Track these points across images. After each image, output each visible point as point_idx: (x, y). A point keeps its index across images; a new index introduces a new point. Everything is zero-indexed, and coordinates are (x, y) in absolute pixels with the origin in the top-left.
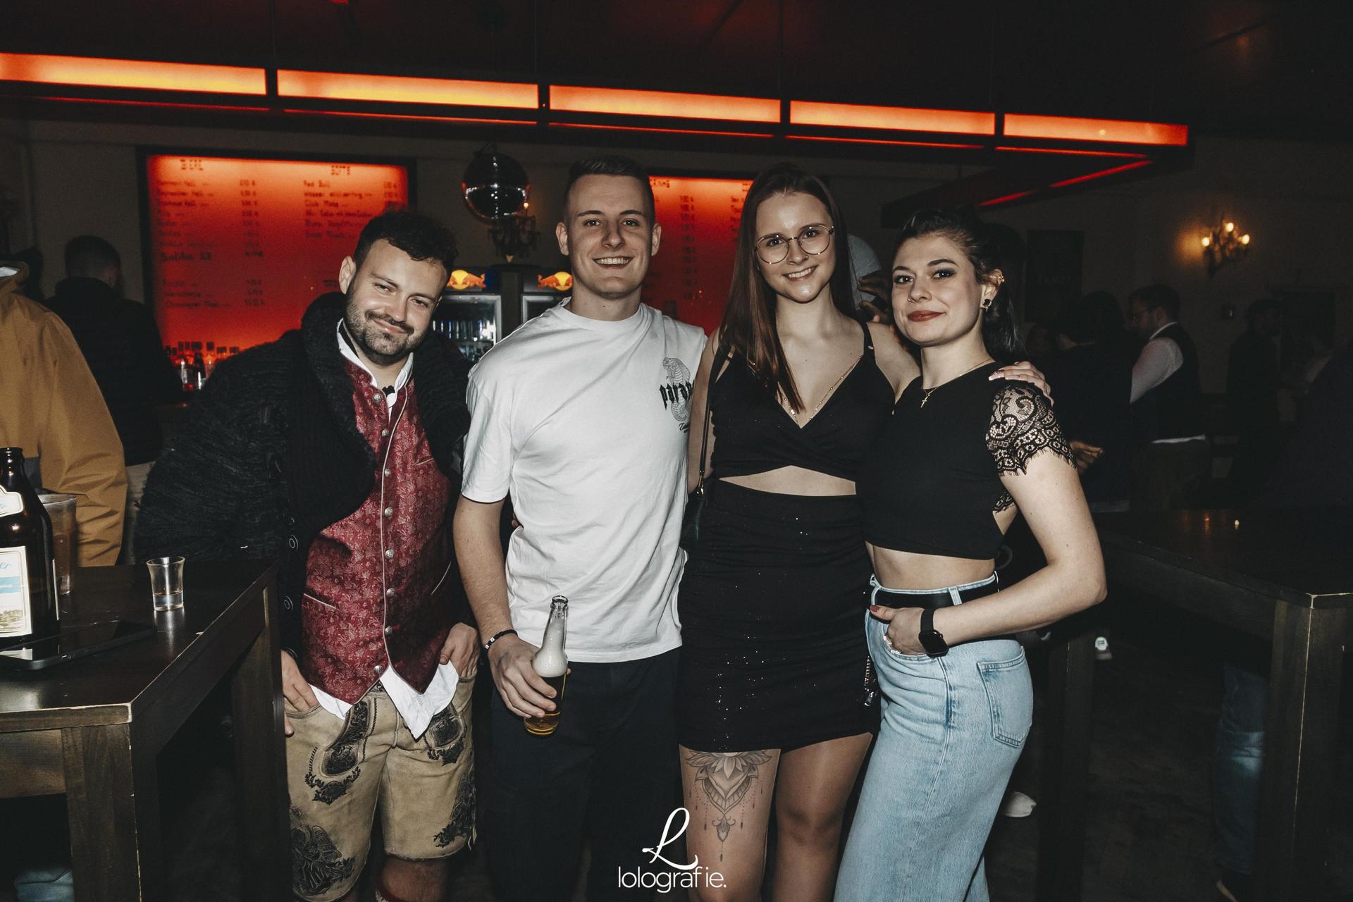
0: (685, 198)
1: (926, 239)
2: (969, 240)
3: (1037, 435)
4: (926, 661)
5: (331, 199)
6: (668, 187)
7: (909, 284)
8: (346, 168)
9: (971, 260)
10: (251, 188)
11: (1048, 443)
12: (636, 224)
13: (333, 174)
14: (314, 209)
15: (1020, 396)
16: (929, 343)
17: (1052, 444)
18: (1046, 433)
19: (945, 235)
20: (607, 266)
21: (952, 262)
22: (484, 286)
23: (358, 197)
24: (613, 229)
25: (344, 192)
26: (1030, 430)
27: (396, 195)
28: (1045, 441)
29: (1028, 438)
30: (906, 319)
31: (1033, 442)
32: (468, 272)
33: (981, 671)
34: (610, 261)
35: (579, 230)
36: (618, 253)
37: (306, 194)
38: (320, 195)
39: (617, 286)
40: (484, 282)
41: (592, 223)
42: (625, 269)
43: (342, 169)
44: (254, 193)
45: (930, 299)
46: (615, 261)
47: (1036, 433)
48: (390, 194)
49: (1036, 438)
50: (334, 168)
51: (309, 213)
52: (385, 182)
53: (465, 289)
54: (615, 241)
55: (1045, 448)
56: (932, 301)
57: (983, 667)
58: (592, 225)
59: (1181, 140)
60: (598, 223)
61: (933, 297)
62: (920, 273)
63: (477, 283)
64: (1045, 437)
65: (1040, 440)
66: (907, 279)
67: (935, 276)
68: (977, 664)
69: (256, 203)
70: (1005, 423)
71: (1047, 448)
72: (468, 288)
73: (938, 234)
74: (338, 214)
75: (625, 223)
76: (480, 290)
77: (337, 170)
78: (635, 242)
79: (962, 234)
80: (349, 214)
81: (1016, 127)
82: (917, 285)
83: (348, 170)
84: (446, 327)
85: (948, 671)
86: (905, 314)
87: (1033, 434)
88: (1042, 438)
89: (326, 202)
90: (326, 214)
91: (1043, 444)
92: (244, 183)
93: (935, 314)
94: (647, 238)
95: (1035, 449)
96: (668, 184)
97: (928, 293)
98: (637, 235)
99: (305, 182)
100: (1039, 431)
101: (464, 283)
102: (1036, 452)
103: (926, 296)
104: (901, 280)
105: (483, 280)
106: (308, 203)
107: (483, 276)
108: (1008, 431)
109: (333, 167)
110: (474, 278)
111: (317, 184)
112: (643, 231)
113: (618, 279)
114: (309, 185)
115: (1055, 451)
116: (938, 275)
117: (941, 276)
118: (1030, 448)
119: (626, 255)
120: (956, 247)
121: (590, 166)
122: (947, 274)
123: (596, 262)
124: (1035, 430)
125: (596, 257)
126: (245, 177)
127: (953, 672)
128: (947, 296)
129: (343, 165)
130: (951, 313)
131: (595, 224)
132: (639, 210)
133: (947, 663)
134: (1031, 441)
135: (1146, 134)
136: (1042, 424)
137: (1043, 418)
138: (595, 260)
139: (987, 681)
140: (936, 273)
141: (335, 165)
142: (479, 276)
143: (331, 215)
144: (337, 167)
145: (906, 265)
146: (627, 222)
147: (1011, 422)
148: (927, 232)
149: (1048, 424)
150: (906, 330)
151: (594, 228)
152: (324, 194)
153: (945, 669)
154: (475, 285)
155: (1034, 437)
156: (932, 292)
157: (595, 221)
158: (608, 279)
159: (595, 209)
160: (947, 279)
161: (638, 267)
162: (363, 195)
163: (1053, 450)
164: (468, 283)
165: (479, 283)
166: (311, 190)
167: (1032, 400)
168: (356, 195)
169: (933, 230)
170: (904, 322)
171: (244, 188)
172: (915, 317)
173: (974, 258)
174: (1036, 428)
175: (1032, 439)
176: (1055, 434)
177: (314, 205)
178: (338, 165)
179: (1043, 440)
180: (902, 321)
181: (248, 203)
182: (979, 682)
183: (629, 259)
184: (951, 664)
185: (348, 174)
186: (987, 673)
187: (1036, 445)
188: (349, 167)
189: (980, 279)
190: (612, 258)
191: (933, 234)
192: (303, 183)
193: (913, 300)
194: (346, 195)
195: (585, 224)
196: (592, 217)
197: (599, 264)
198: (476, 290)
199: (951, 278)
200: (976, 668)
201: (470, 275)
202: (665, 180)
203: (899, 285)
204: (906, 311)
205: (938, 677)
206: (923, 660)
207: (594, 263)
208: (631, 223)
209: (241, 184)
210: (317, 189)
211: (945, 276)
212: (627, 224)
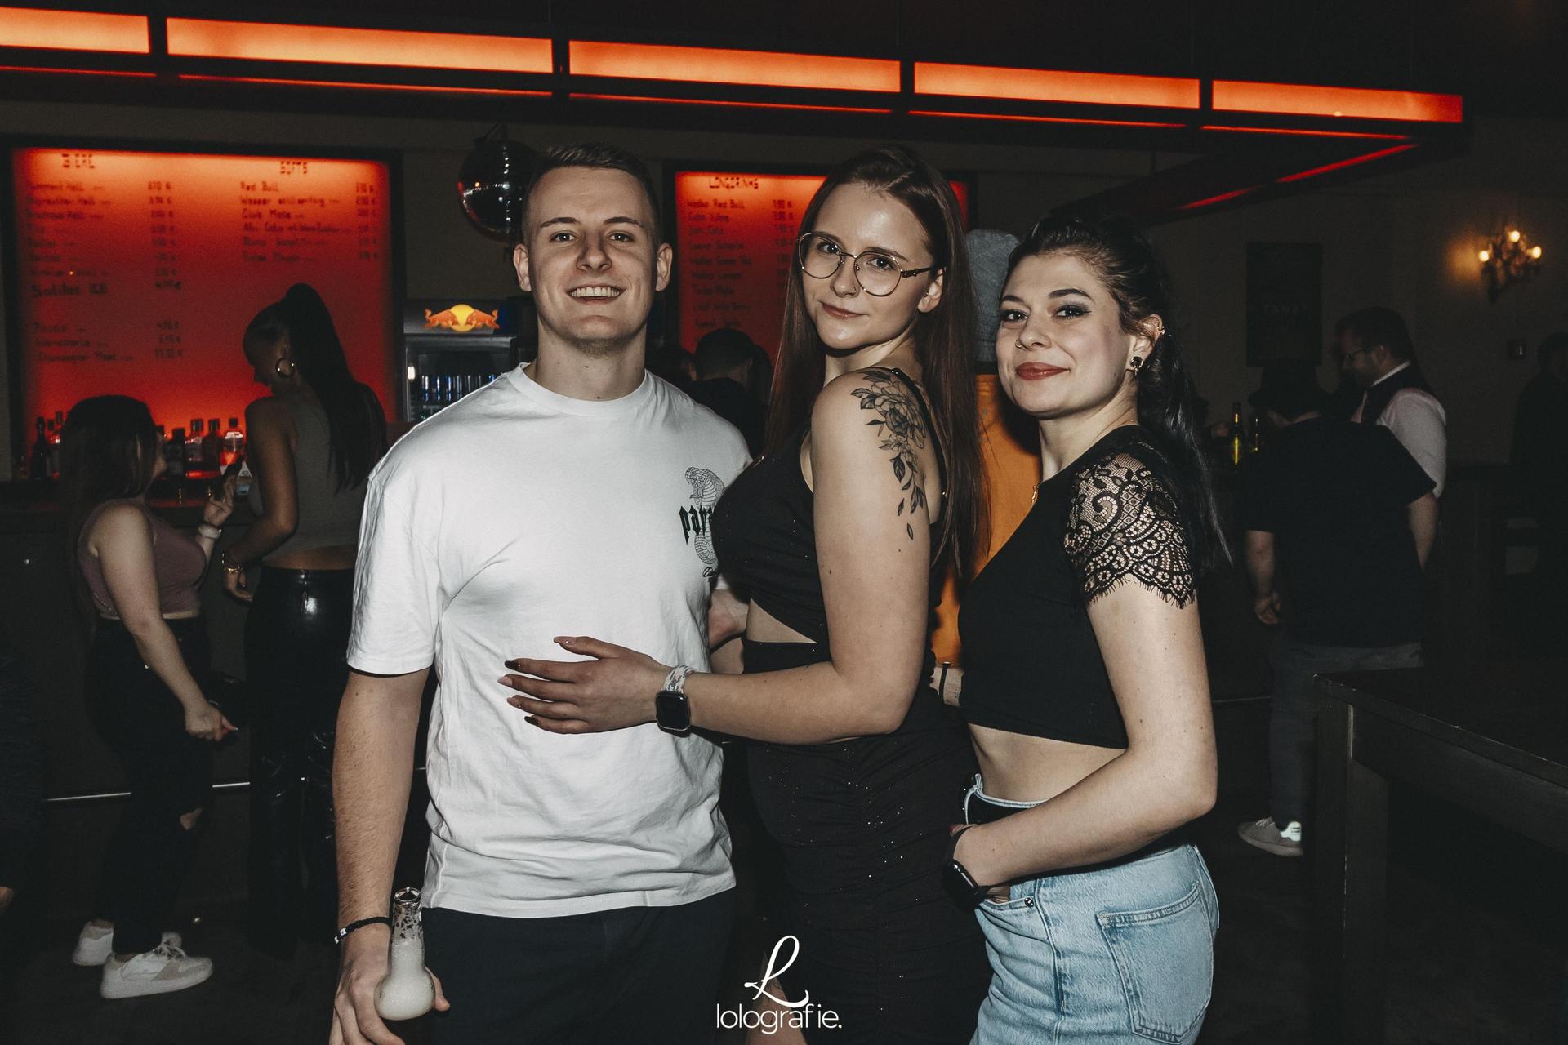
0: (781, 203)
1: (1050, 258)
2: (1114, 265)
3: (1115, 556)
4: (1021, 910)
5: (280, 208)
6: (756, 188)
7: (1021, 323)
8: (301, 166)
9: (1115, 296)
10: (164, 193)
11: (1131, 568)
12: (630, 238)
13: (283, 172)
14: (254, 222)
15: (1099, 491)
16: (1045, 414)
17: (1137, 570)
18: (1129, 553)
19: (1077, 254)
20: (585, 299)
21: (1085, 294)
22: (498, 327)
23: (318, 205)
24: (593, 243)
25: (298, 197)
26: (1106, 547)
27: (373, 201)
28: (1126, 565)
29: (1103, 560)
30: (1013, 373)
31: (1109, 567)
32: (474, 307)
33: (1103, 928)
34: (589, 292)
35: (543, 248)
36: (601, 280)
37: (244, 201)
38: (265, 202)
39: (601, 330)
40: (497, 322)
41: (564, 236)
42: (613, 304)
43: (296, 166)
44: (169, 201)
45: (1049, 347)
46: (598, 292)
47: (1114, 552)
48: (365, 201)
49: (1114, 560)
50: (285, 165)
51: (247, 227)
52: (358, 184)
53: (470, 331)
54: (595, 259)
55: (1126, 575)
56: (1050, 350)
57: (1106, 921)
58: (563, 240)
59: (1455, 117)
60: (571, 238)
61: (1053, 343)
62: (1038, 308)
63: (487, 323)
64: (1126, 559)
65: (1119, 563)
66: (1019, 315)
67: (1059, 314)
68: (1096, 916)
69: (171, 214)
70: (1080, 532)
71: (1129, 576)
72: (474, 329)
73: (1068, 252)
74: (290, 228)
75: (613, 238)
76: (492, 332)
77: (288, 167)
78: (628, 266)
79: (1103, 255)
80: (304, 228)
81: (1230, 98)
82: (1031, 324)
83: (305, 168)
84: (444, 385)
85: (1053, 928)
86: (1012, 367)
87: (1110, 553)
88: (1122, 560)
89: (273, 212)
90: (274, 228)
91: (1123, 569)
92: (154, 186)
93: (1055, 371)
94: (647, 260)
95: (1110, 578)
96: (756, 184)
97: (1046, 337)
98: (631, 254)
99: (243, 184)
100: (1119, 548)
101: (468, 323)
102: (1112, 583)
103: (1042, 341)
104: (1011, 317)
105: (496, 318)
106: (247, 213)
107: (495, 313)
108: (1082, 544)
109: (282, 163)
110: (482, 315)
111: (260, 186)
112: (641, 248)
113: (602, 319)
114: (248, 188)
115: (1142, 580)
116: (1063, 313)
117: (1068, 314)
118: (1105, 576)
119: (614, 285)
120: (1094, 273)
121: (560, 154)
122: (1078, 311)
123: (571, 295)
124: (1114, 547)
125: (571, 287)
126: (155, 178)
127: (1060, 929)
128: (1074, 343)
129: (297, 161)
130: (1078, 371)
131: (567, 239)
132: (633, 218)
133: (1051, 915)
134: (1107, 564)
135: (1407, 108)
136: (1124, 537)
137: (1129, 526)
138: (570, 292)
139: (1114, 942)
140: (1061, 310)
141: (286, 161)
142: (491, 314)
143: (281, 229)
144: (288, 163)
145: (1018, 293)
146: (616, 235)
147: (1086, 532)
148: (1054, 249)
149: (1134, 538)
150: (1012, 393)
151: (565, 244)
152: (269, 201)
153: (1049, 924)
154: (484, 326)
155: (1111, 558)
156: (1051, 335)
157: (568, 235)
158: (588, 319)
159: (566, 215)
160: (1075, 319)
161: (633, 304)
162: (326, 202)
163: (1139, 578)
164: (474, 323)
165: (490, 322)
166: (252, 195)
167: (1117, 497)
168: (315, 201)
169: (1061, 245)
170: (1010, 379)
171: (155, 193)
172: (1027, 372)
173: (1119, 292)
174: (1115, 544)
175: (1108, 561)
176: (1145, 551)
177: (254, 216)
178: (292, 161)
179: (1123, 563)
180: (1008, 378)
181: (160, 214)
182: (1099, 945)
183: (620, 290)
184: (1056, 917)
185: (305, 172)
186: (1113, 930)
187: (1113, 571)
188: (305, 164)
189: (1129, 324)
190: (593, 287)
191: (1061, 251)
192: (240, 186)
193: (1022, 346)
194: (301, 202)
195: (553, 239)
196: (562, 227)
197: (573, 297)
198: (485, 332)
199: (1081, 318)
200: (1095, 923)
201: (477, 311)
202: (751, 179)
203: (1007, 324)
204: (1014, 363)
205: (1039, 937)
206: (1017, 908)
207: (568, 297)
208: (622, 237)
209: (150, 187)
210: (259, 194)
211: (1073, 314)
212: (617, 239)
